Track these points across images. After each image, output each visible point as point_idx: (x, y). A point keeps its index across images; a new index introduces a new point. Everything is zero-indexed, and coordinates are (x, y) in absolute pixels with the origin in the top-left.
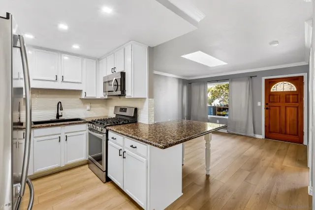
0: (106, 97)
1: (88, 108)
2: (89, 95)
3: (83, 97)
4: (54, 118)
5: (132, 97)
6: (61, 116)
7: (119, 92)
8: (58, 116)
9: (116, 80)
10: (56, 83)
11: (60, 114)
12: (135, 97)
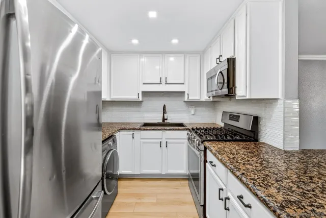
0: (211, 99)
1: (193, 112)
2: (192, 98)
3: (186, 99)
4: (161, 121)
5: (248, 97)
6: (167, 119)
7: (225, 91)
8: (164, 119)
9: (221, 72)
10: (161, 85)
11: (165, 118)
12: (253, 97)
